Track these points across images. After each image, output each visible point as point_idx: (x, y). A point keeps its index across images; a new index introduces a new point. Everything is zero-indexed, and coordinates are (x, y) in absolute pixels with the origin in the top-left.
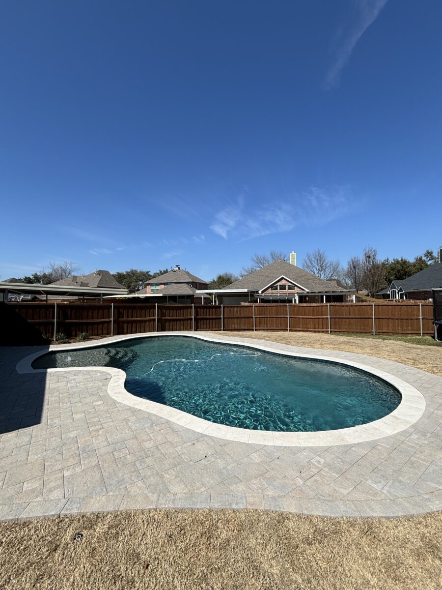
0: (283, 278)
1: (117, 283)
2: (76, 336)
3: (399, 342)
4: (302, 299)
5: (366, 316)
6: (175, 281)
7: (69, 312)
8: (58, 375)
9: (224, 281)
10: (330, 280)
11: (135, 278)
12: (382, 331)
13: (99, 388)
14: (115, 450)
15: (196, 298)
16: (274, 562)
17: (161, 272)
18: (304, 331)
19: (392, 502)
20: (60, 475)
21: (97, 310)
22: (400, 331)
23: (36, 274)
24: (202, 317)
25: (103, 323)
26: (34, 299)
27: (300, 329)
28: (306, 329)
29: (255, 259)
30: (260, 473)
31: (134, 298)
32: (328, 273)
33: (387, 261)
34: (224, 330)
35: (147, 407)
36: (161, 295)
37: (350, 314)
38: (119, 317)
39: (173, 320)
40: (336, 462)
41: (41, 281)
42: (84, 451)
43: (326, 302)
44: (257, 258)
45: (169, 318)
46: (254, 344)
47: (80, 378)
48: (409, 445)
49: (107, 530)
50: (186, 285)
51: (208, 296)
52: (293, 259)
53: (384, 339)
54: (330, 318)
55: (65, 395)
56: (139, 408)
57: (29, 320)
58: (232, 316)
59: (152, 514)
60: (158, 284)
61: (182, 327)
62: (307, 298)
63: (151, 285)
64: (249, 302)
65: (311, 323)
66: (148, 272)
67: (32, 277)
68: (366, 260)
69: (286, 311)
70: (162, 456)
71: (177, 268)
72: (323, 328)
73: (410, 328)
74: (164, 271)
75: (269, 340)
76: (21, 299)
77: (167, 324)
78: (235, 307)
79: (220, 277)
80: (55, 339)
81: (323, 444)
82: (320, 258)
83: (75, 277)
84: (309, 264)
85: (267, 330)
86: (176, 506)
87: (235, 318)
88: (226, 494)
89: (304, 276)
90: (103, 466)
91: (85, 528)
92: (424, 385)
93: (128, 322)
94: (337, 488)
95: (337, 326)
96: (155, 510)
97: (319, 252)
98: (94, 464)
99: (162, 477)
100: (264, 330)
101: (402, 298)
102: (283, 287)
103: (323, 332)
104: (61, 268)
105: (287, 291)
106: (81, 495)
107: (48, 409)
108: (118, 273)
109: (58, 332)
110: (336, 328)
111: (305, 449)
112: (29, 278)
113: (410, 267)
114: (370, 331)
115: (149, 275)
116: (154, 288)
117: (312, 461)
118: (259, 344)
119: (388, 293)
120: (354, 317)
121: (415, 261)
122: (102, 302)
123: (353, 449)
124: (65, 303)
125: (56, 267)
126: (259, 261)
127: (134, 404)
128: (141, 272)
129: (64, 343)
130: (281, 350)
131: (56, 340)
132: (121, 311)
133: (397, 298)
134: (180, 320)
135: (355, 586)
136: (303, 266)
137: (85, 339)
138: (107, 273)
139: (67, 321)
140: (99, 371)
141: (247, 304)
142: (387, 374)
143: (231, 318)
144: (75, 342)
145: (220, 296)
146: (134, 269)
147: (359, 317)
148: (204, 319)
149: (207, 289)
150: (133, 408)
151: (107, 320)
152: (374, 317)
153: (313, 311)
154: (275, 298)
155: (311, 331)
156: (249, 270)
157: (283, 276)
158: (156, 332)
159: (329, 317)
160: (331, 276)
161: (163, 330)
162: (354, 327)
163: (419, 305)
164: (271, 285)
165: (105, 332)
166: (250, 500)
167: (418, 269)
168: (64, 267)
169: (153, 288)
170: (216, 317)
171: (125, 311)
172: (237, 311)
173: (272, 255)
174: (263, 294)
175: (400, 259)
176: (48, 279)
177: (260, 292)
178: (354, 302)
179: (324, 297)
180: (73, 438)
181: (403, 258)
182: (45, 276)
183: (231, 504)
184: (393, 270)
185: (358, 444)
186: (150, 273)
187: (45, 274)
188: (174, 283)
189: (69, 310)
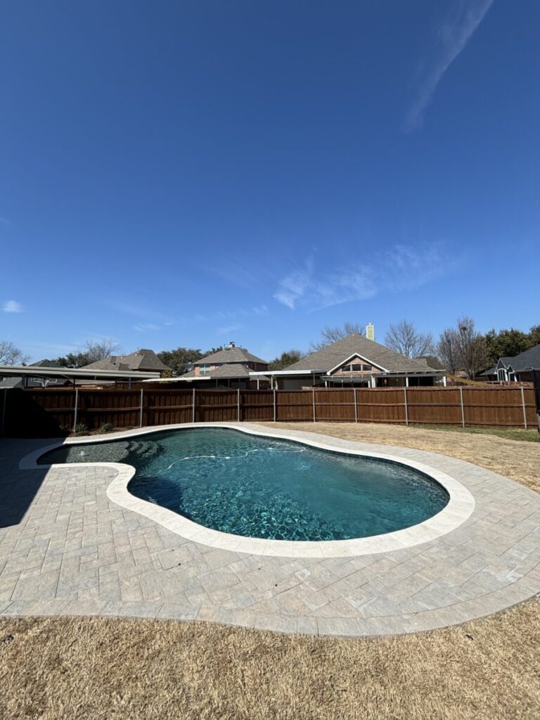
0: (356, 357)
1: (162, 364)
2: (99, 427)
3: (490, 437)
4: (380, 382)
5: (453, 404)
6: (229, 361)
7: (92, 400)
8: (60, 472)
9: (288, 360)
10: (420, 358)
11: (183, 358)
12: (475, 422)
13: (98, 487)
14: (83, 554)
15: (252, 381)
16: (196, 676)
17: (214, 350)
18: (375, 422)
19: (362, 621)
20: (16, 577)
21: (124, 398)
22: (497, 423)
23: (71, 355)
24: (249, 404)
25: (131, 412)
26: (67, 384)
27: (371, 420)
28: (378, 420)
29: (326, 333)
30: (230, 584)
31: (179, 381)
32: (418, 347)
33: (493, 333)
34: (276, 421)
35: (142, 509)
36: (208, 378)
37: (432, 401)
38: (149, 405)
39: (215, 409)
40: (323, 576)
41: (76, 362)
42: (51, 555)
43: (409, 385)
44: (329, 331)
45: (209, 406)
46: (301, 437)
47: (83, 475)
48: (422, 559)
49: (38, 634)
50: (240, 366)
51: (267, 379)
52: (370, 332)
53: (472, 432)
54: (408, 406)
55: (58, 494)
56: (132, 510)
57: (46, 409)
58: (287, 404)
59: (92, 622)
60: (208, 365)
61: (225, 417)
62: (385, 381)
63: (202, 366)
64: (313, 386)
65: (385, 412)
66: (198, 351)
67: (66, 358)
68: (461, 332)
69: (353, 397)
70: (132, 562)
71: (231, 346)
72: (399, 419)
73: (510, 418)
74: (218, 349)
75: (322, 433)
76: (46, 384)
77: (207, 413)
78: (290, 392)
79: (284, 356)
80: (74, 431)
81: (319, 555)
82: (407, 331)
83: (114, 358)
84: (394, 338)
85: (330, 421)
86: (121, 615)
87: (290, 406)
88: (180, 605)
89: (384, 353)
90: (64, 570)
91: (19, 631)
92: (484, 490)
93: (160, 411)
94: (307, 603)
95: (417, 416)
96: (97, 617)
97: (405, 323)
98: (55, 568)
99: (120, 585)
100: (326, 421)
101: (512, 379)
102: (357, 368)
103: (399, 423)
104: (99, 347)
105: (362, 372)
106: (28, 599)
107: (33, 508)
108: (164, 352)
109: (78, 423)
110: (415, 419)
111: (296, 560)
112: (64, 360)
113: (524, 340)
114: (458, 422)
115: (200, 354)
116: (204, 369)
117: (296, 574)
118: (307, 438)
119: (495, 373)
120: (437, 404)
121: (531, 332)
122: (130, 388)
123: (352, 562)
124: (99, 388)
125: (93, 346)
126: (331, 335)
127: (130, 505)
128: (190, 350)
129: (83, 435)
130: (331, 445)
131: (76, 432)
132: (153, 397)
133: (507, 380)
134: (223, 408)
135: (271, 705)
136: (386, 340)
137: (108, 430)
138: (151, 352)
139: (90, 410)
140: (107, 468)
141: (308, 388)
142: (445, 475)
143: (286, 406)
144: (96, 434)
145: (280, 379)
146: (182, 347)
147: (445, 404)
148: (252, 407)
149: (267, 370)
150: (126, 509)
151: (136, 408)
152: (462, 405)
153: (386, 396)
154: (347, 381)
155: (384, 422)
156: (318, 346)
157: (356, 354)
158: (193, 423)
159: (406, 404)
160: (422, 353)
161: (202, 420)
162: (438, 417)
163: (520, 389)
164: (342, 365)
165: (133, 422)
166: (204, 611)
167: (535, 342)
168: (101, 347)
169: (202, 369)
170: (267, 404)
171: (157, 398)
172: (293, 397)
173: (347, 327)
174: (332, 376)
175: (510, 330)
176: (84, 361)
177: (328, 373)
178: (445, 385)
179: (407, 379)
180: (45, 541)
181: (514, 329)
182: (80, 357)
183: (180, 615)
184: (500, 343)
185: (361, 557)
186: (200, 352)
187: (81, 354)
188: (228, 363)
189: (92, 397)
